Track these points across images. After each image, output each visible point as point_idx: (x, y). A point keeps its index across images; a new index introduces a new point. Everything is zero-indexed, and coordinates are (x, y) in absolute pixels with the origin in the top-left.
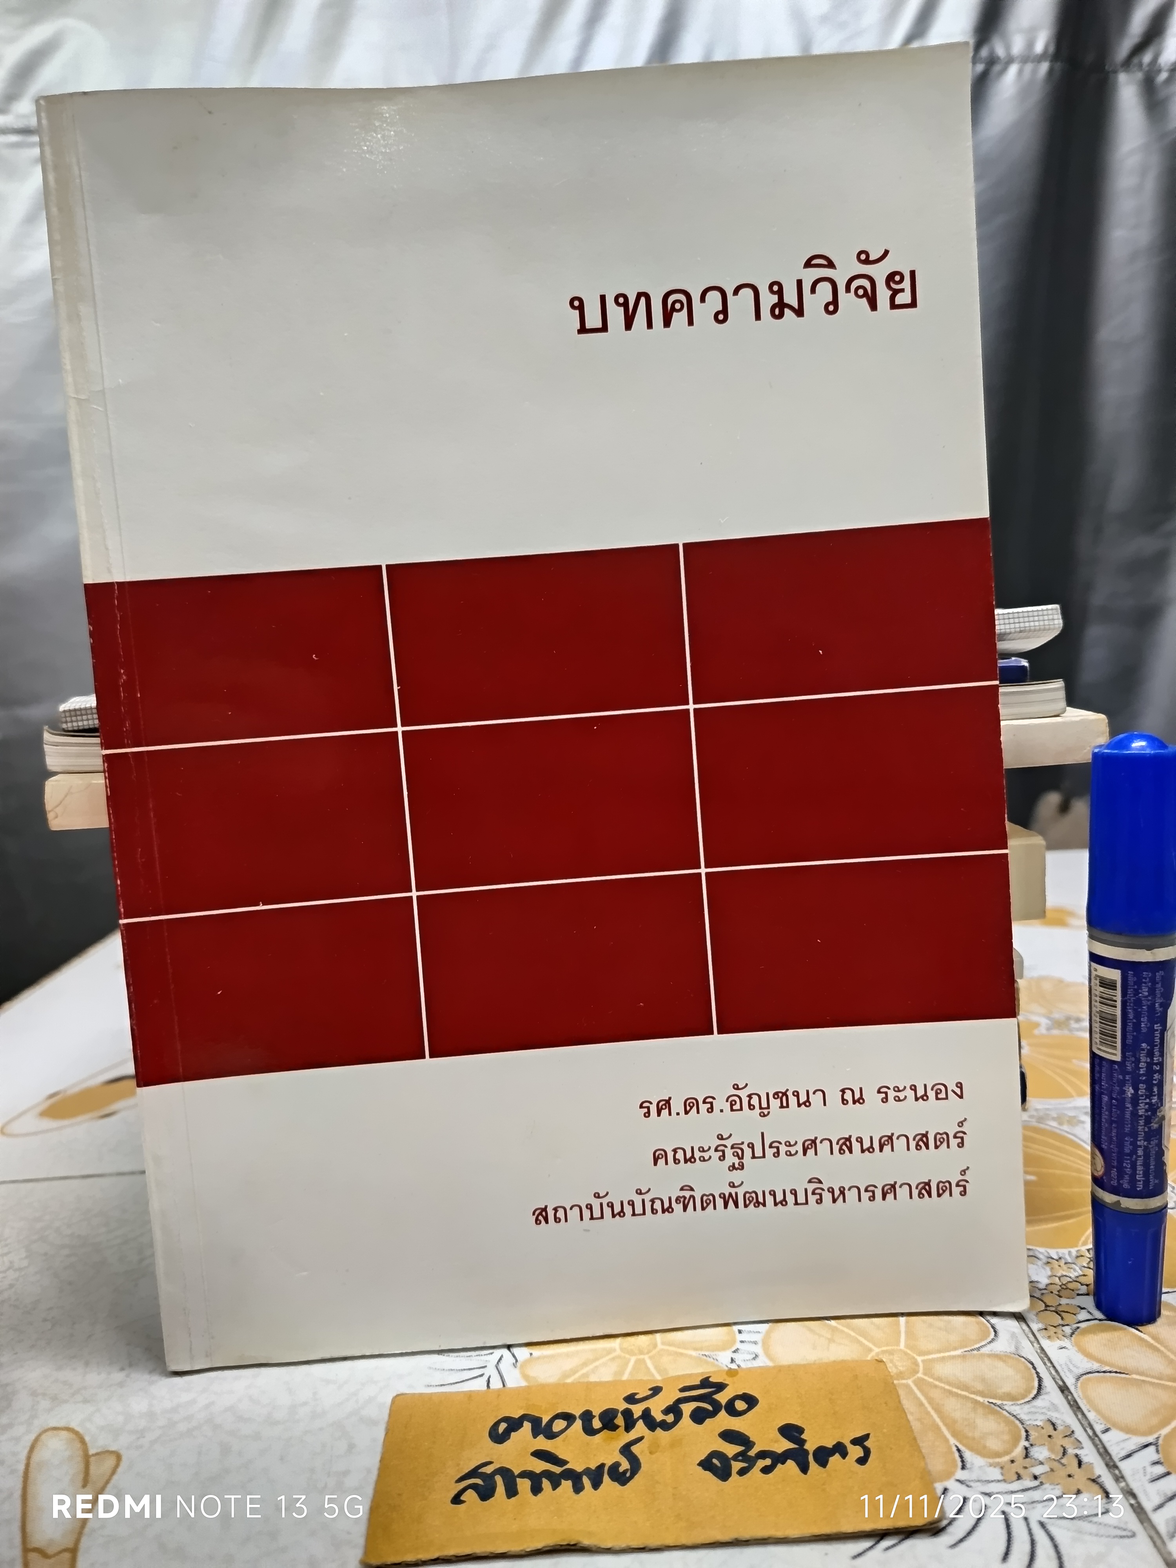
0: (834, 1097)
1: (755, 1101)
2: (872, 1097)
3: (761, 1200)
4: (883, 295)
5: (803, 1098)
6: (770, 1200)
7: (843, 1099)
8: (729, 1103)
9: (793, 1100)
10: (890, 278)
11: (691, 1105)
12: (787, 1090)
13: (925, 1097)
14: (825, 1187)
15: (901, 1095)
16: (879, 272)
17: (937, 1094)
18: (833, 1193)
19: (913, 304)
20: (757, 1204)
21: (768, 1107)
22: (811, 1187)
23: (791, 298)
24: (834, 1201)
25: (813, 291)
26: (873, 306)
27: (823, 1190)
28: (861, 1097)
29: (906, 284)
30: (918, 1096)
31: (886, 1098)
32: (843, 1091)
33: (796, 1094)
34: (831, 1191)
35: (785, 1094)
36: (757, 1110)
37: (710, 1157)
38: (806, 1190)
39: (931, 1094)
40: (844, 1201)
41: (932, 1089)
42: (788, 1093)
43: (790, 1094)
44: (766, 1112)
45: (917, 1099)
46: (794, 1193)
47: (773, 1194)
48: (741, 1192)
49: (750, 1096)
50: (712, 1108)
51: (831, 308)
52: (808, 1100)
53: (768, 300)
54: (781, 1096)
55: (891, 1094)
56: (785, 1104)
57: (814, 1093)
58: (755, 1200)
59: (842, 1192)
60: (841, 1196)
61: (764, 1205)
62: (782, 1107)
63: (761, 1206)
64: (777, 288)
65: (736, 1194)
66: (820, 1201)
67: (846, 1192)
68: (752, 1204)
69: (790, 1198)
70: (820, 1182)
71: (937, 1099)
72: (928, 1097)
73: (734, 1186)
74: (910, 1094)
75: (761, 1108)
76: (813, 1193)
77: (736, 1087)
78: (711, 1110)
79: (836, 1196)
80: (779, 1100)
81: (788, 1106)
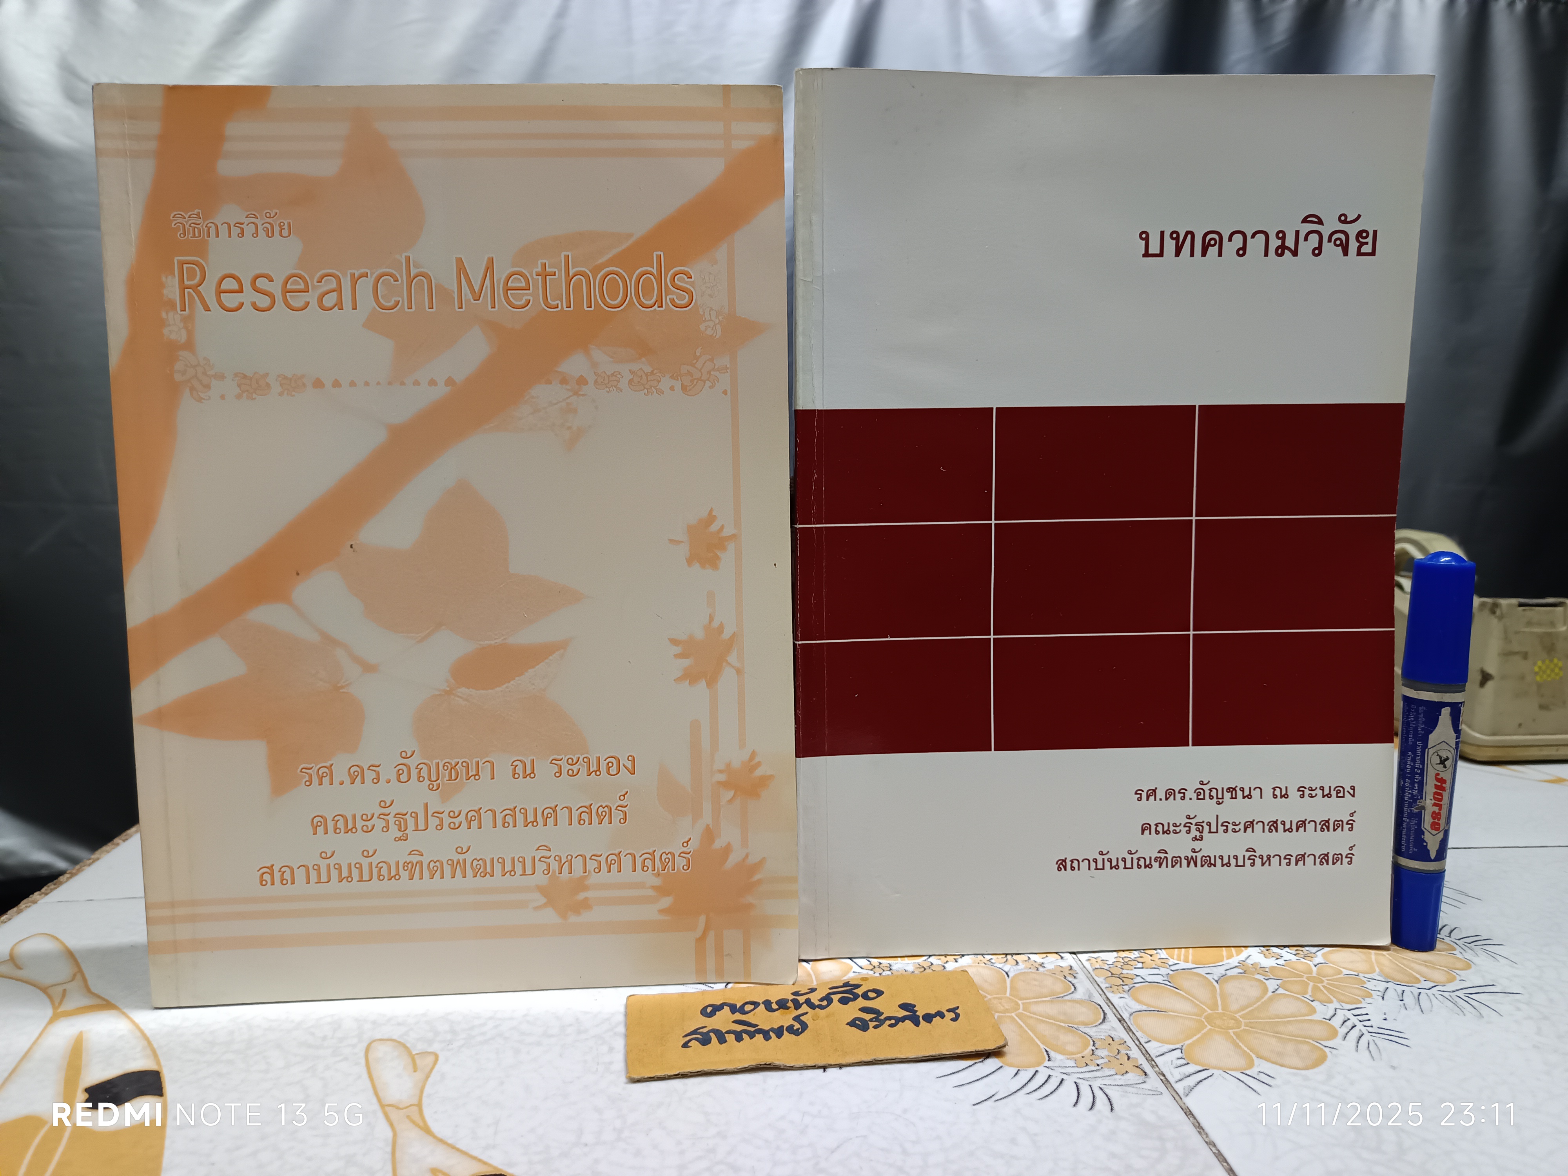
0: (1267, 793)
1: (1214, 793)
2: (1294, 794)
3: (1213, 862)
4: (1353, 245)
5: (1247, 793)
6: (1219, 862)
7: (1274, 794)
8: (1196, 794)
9: (1240, 793)
10: (1359, 234)
11: (1170, 794)
12: (1236, 787)
13: (1329, 795)
14: (1257, 854)
15: (1314, 793)
16: (1352, 230)
17: (1337, 793)
18: (1262, 859)
19: (1373, 253)
20: (1210, 865)
21: (1223, 798)
22: (1248, 854)
23: (1290, 242)
24: (1263, 864)
25: (1306, 239)
26: (1346, 253)
27: (1256, 856)
28: (1286, 794)
29: (1370, 240)
30: (1325, 794)
31: (1303, 795)
32: (1274, 789)
33: (1242, 790)
34: (1261, 857)
35: (1234, 789)
36: (1215, 800)
37: (1180, 831)
38: (1244, 856)
39: (1334, 793)
40: (1270, 865)
41: (1334, 790)
42: (1236, 789)
43: (1238, 789)
44: (1221, 801)
45: (1324, 796)
46: (1236, 857)
47: (1221, 858)
48: (1199, 855)
49: (1210, 790)
50: (1184, 797)
51: (1317, 251)
52: (1250, 794)
53: (1275, 243)
54: (1232, 790)
55: (1307, 792)
56: (1234, 796)
57: (1254, 789)
58: (1208, 862)
59: (1269, 859)
60: (1268, 862)
61: (1215, 866)
62: (1232, 798)
63: (1212, 866)
64: (1281, 235)
65: (1196, 857)
66: (1253, 865)
67: (1271, 858)
68: (1206, 865)
69: (1233, 862)
70: (1254, 851)
71: (1338, 797)
72: (1331, 795)
73: (1195, 852)
74: (1320, 792)
75: (1218, 798)
76: (1249, 859)
77: (1202, 783)
78: (1183, 798)
79: (1264, 861)
80: (1230, 793)
81: (1236, 798)
